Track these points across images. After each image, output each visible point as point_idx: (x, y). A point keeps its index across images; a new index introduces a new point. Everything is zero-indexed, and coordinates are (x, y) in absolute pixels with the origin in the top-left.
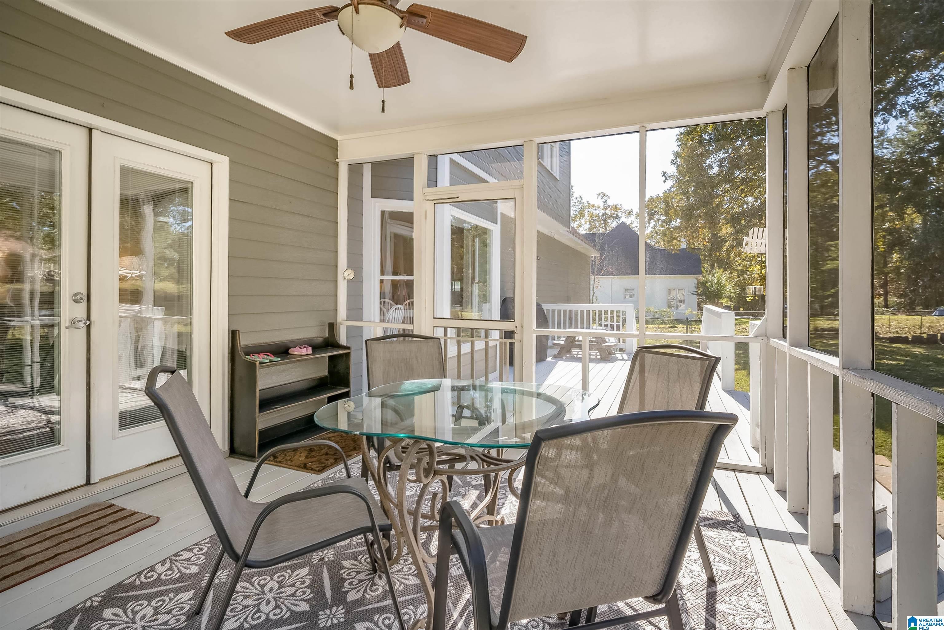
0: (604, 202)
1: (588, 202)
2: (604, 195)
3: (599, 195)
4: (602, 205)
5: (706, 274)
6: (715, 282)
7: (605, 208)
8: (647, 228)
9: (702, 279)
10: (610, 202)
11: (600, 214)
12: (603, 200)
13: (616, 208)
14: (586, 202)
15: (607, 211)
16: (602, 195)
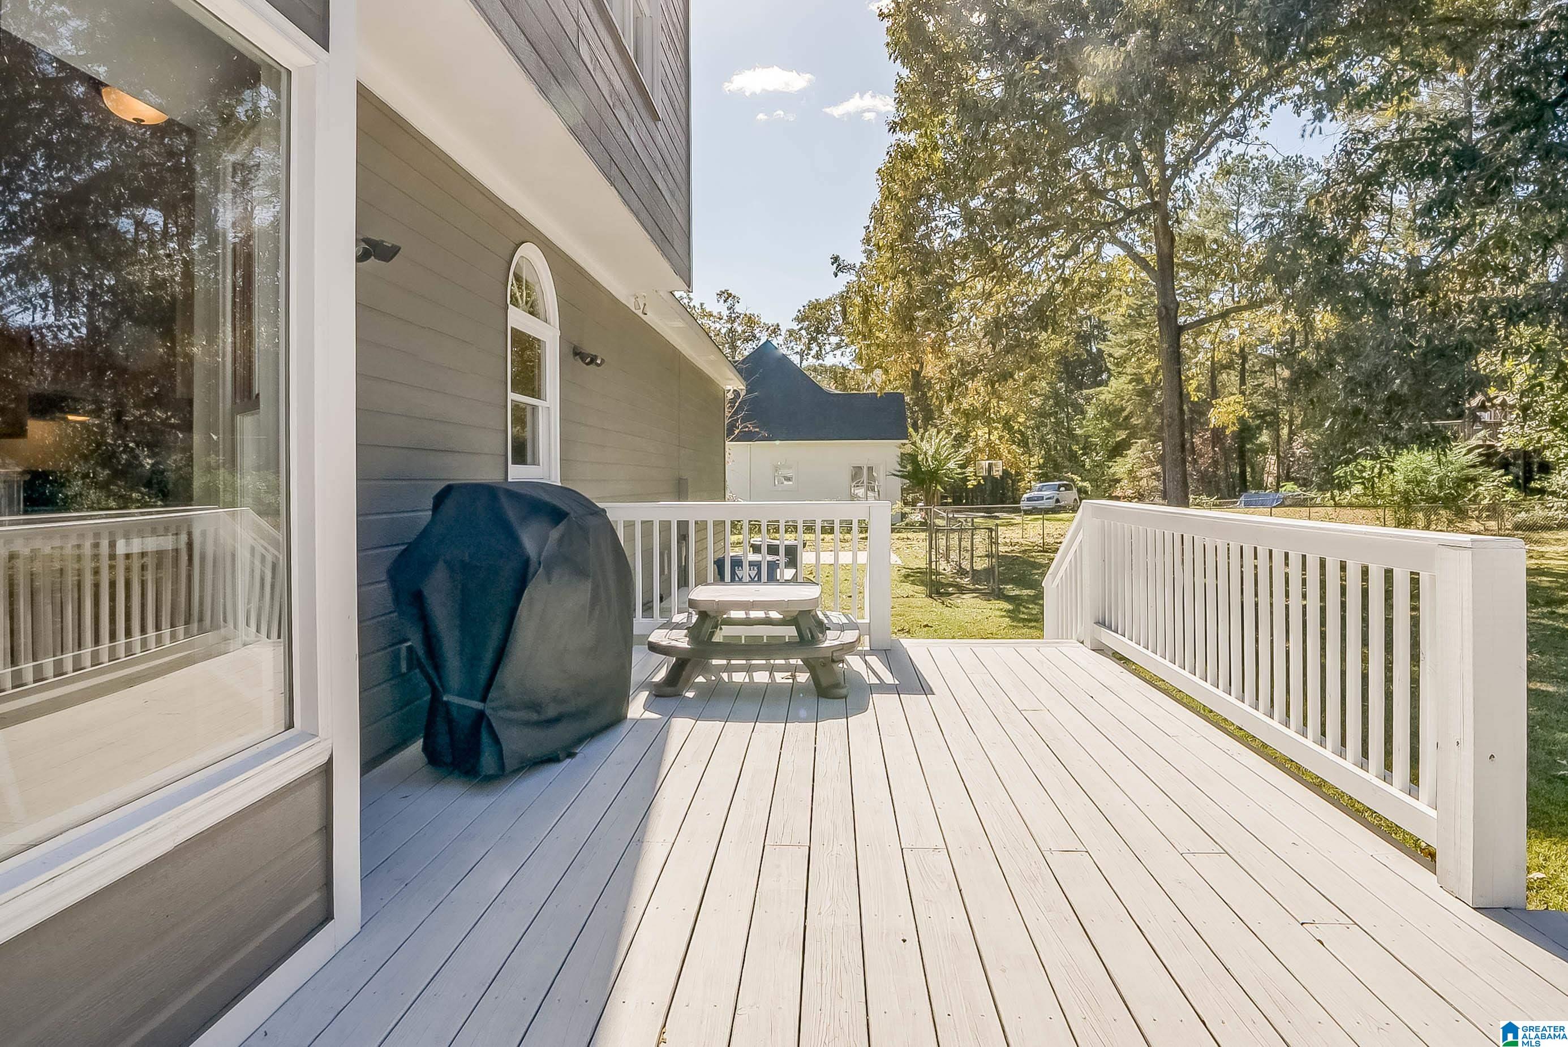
0: (729, 309)
1: (702, 305)
2: (730, 295)
3: (720, 295)
4: (725, 313)
5: (916, 438)
6: (930, 453)
7: (731, 320)
8: (805, 357)
9: (909, 449)
10: (739, 308)
11: (723, 331)
12: (728, 304)
13: (750, 321)
14: (698, 306)
15: (736, 325)
16: (726, 296)
